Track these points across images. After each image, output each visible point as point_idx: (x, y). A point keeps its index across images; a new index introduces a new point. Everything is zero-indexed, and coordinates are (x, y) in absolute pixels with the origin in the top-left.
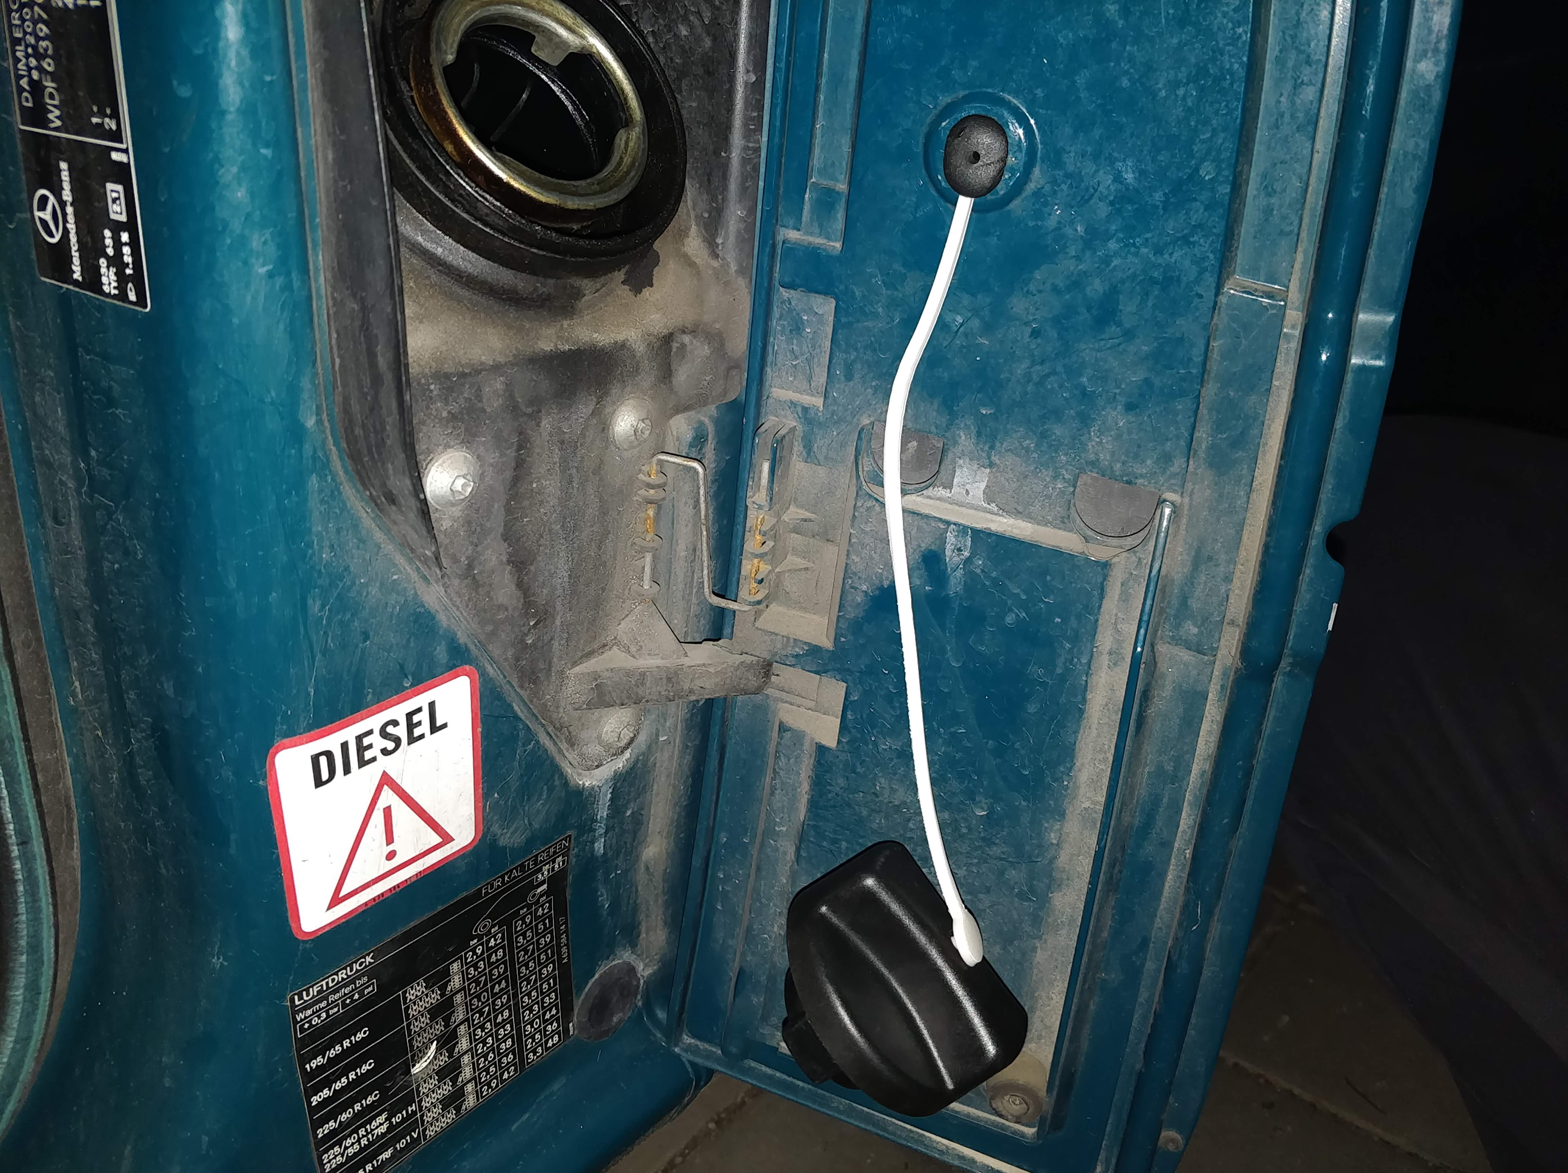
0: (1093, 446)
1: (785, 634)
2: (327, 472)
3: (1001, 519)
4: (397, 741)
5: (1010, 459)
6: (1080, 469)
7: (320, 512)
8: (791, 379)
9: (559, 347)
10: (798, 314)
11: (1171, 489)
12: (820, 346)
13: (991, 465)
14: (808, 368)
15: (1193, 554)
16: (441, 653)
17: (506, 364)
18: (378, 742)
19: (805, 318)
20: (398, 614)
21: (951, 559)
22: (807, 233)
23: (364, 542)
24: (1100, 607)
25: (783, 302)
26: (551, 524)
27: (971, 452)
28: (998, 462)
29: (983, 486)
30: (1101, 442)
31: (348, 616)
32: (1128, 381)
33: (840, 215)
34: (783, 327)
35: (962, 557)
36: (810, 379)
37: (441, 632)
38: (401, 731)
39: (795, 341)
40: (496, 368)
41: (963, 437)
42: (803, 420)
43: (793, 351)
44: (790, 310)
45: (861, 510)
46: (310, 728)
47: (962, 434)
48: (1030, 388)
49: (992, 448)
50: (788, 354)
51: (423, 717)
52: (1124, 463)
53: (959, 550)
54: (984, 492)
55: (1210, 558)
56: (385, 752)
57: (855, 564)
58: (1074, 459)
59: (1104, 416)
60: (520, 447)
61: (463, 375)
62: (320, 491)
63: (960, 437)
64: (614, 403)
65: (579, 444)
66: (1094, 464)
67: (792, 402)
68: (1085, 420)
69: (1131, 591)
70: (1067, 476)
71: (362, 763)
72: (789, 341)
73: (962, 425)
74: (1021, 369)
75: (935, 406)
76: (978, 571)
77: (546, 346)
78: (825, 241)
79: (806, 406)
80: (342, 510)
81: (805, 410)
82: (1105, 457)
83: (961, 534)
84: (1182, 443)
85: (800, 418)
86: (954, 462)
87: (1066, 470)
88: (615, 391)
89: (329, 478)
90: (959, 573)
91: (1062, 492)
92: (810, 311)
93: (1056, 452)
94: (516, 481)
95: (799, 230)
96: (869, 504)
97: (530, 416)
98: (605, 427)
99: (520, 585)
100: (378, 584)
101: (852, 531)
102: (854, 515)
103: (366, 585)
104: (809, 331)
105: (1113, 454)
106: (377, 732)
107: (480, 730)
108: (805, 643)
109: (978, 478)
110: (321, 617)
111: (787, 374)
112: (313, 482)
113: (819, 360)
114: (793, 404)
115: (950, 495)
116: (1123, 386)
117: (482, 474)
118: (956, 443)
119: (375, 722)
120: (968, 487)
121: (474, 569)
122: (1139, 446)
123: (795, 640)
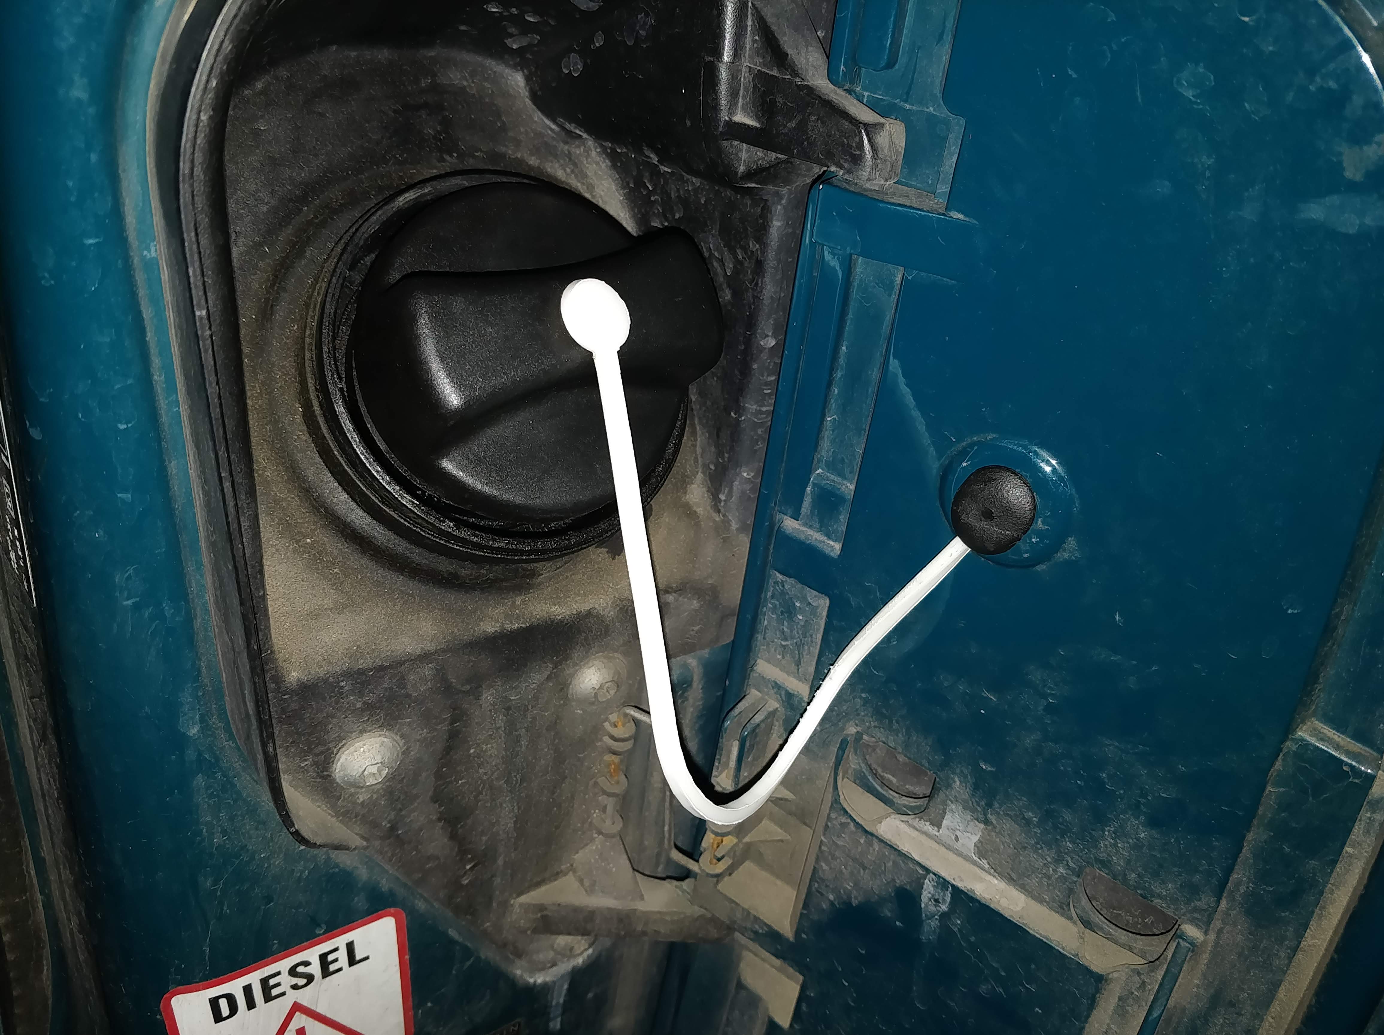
0: (1106, 846)
1: (746, 906)
2: (217, 770)
3: (989, 878)
4: (310, 978)
5: (1008, 825)
6: (1088, 863)
7: (209, 805)
8: (779, 657)
9: (506, 626)
10: (791, 599)
11: (1193, 921)
12: (811, 636)
13: (986, 822)
14: (797, 652)
15: (1212, 991)
16: (360, 902)
17: (436, 652)
18: (286, 981)
19: (798, 604)
20: (307, 877)
21: (926, 905)
22: (805, 524)
23: (264, 823)
24: (1088, 1016)
25: (776, 583)
26: (492, 780)
27: (965, 801)
28: (995, 822)
29: (975, 839)
30: (1116, 845)
31: (246, 886)
32: (1157, 794)
33: (843, 518)
34: (775, 606)
35: (938, 908)
36: (798, 664)
37: (359, 886)
38: (315, 969)
39: (786, 623)
40: (425, 657)
41: (958, 783)
42: (786, 704)
43: (783, 632)
44: (783, 593)
45: (835, 822)
46: (205, 978)
47: (956, 779)
48: (1039, 761)
49: (989, 805)
50: (778, 633)
51: (342, 955)
52: (1139, 875)
53: (937, 901)
54: (975, 845)
55: (1232, 1004)
56: (295, 987)
57: (823, 871)
58: (1082, 850)
59: (1123, 820)
60: (453, 721)
61: (381, 668)
62: (208, 788)
63: (955, 782)
64: (576, 664)
65: (530, 707)
66: (1105, 864)
67: (776, 683)
68: (1100, 819)
69: (1128, 1008)
70: (1071, 864)
71: (268, 998)
72: (780, 622)
73: (958, 771)
74: (1029, 741)
75: (930, 742)
76: (956, 930)
77: (490, 627)
78: (824, 538)
79: (790, 691)
80: (235, 801)
81: (789, 696)
82: (1118, 863)
83: (940, 887)
84: (1214, 881)
85: (782, 700)
86: (944, 804)
87: (1072, 858)
88: (576, 655)
89: (219, 775)
90: (934, 923)
91: (1063, 879)
92: (804, 599)
93: (1062, 836)
94: (448, 749)
95: (797, 520)
96: (844, 819)
97: (467, 693)
98: (563, 687)
99: (453, 836)
100: (282, 856)
101: (823, 838)
102: (827, 825)
103: (268, 858)
104: (801, 617)
105: (1128, 862)
106: (285, 973)
107: (407, 957)
108: (765, 924)
109: (969, 829)
110: (216, 890)
111: (775, 651)
112: (200, 781)
113: (809, 649)
114: (777, 686)
115: (937, 834)
116: (1150, 798)
117: (407, 749)
118: (949, 786)
119: (284, 965)
120: (958, 833)
121: (397, 830)
122: (1161, 866)
123: (755, 916)
